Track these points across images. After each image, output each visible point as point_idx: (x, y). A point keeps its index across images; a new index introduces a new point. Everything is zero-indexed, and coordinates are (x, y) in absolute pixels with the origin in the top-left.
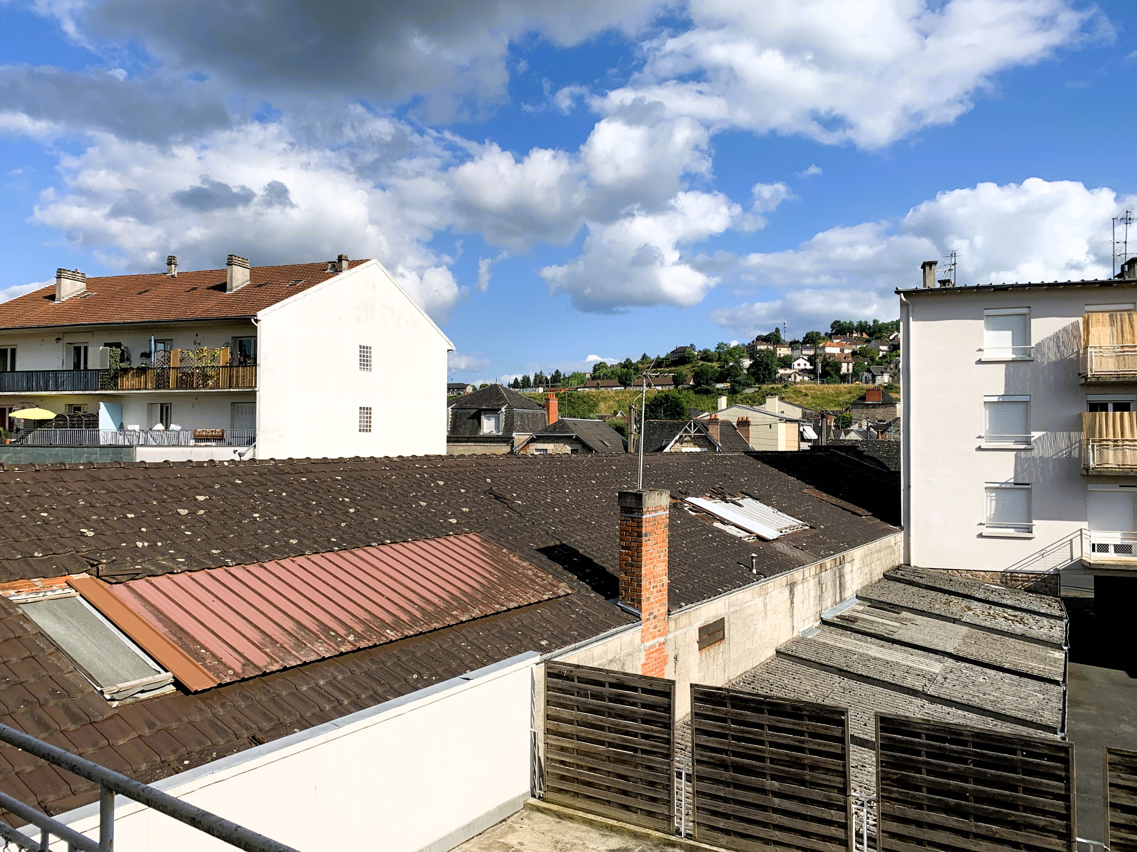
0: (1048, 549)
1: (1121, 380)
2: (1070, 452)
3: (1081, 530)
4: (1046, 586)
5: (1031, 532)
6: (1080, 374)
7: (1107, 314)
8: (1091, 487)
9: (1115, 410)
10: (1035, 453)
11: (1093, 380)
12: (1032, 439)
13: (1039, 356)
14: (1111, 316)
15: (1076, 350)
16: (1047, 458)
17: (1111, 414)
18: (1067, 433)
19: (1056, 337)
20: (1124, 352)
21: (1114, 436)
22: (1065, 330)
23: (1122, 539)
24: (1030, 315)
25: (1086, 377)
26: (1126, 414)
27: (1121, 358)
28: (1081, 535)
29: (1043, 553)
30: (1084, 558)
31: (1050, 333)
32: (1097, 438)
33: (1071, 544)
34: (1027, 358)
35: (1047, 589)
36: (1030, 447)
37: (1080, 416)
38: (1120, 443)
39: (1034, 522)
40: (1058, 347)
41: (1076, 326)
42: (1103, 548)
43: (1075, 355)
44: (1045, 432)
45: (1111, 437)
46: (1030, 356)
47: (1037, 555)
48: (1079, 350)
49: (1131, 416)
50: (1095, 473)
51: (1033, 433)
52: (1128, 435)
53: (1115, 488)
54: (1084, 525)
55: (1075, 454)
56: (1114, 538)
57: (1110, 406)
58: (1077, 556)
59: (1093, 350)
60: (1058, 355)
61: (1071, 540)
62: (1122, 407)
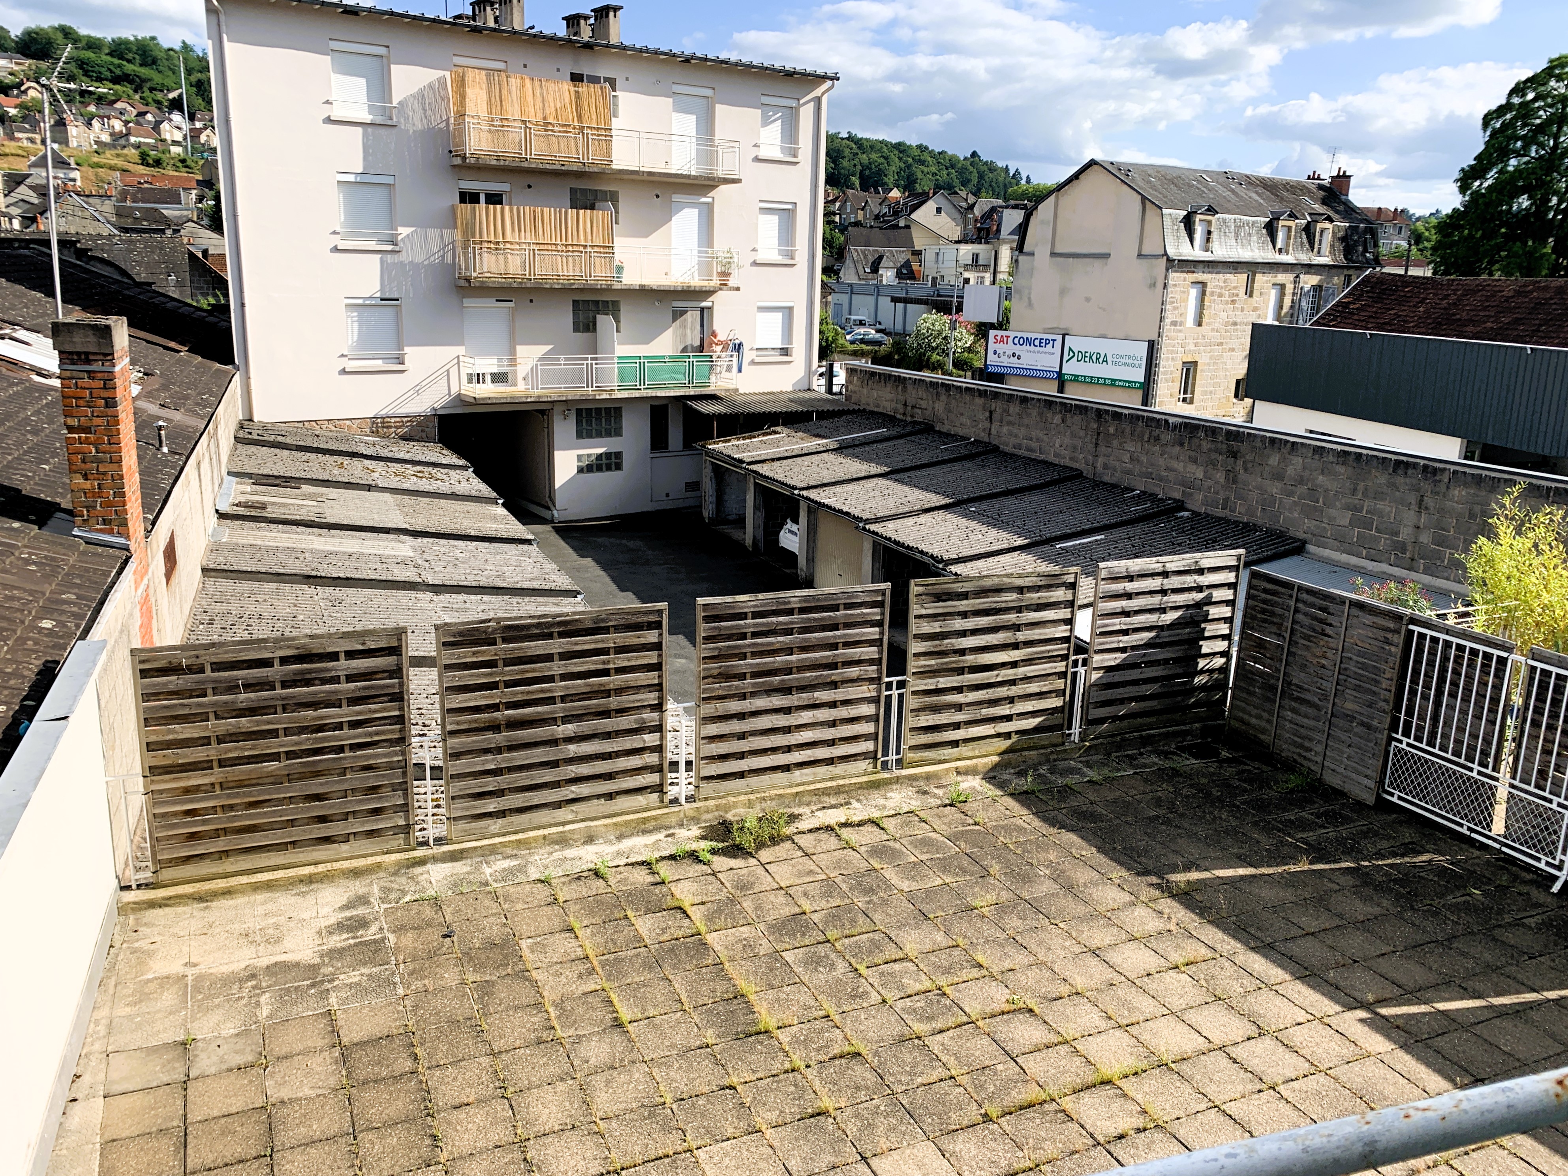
0: (424, 384)
1: (502, 163)
2: (443, 257)
3: (458, 357)
4: (423, 431)
5: (403, 363)
6: (451, 152)
7: (484, 72)
8: (467, 302)
9: (488, 202)
10: (403, 257)
11: (473, 161)
12: (400, 238)
13: (402, 120)
14: (488, 76)
15: (445, 117)
16: (418, 265)
18: (437, 231)
19: (420, 96)
20: (503, 126)
21: (495, 237)
22: (431, 86)
23: (499, 366)
24: (388, 58)
25: (464, 158)
26: (499, 207)
27: (501, 134)
28: (458, 363)
29: (418, 390)
30: (462, 392)
31: (415, 90)
32: (477, 239)
33: (448, 375)
34: (390, 123)
35: (424, 435)
36: (397, 248)
37: (453, 209)
38: (502, 246)
39: (407, 349)
40: (424, 110)
41: (442, 82)
42: (479, 378)
43: (443, 125)
44: (414, 229)
45: (492, 238)
46: (391, 119)
47: (411, 392)
48: (448, 119)
49: (511, 211)
50: (478, 285)
51: (400, 230)
52: (509, 238)
53: (491, 302)
54: (460, 350)
55: (449, 259)
56: (489, 365)
57: (482, 198)
58: (454, 390)
59: (471, 120)
60: (425, 121)
61: (448, 371)
62: (494, 199)
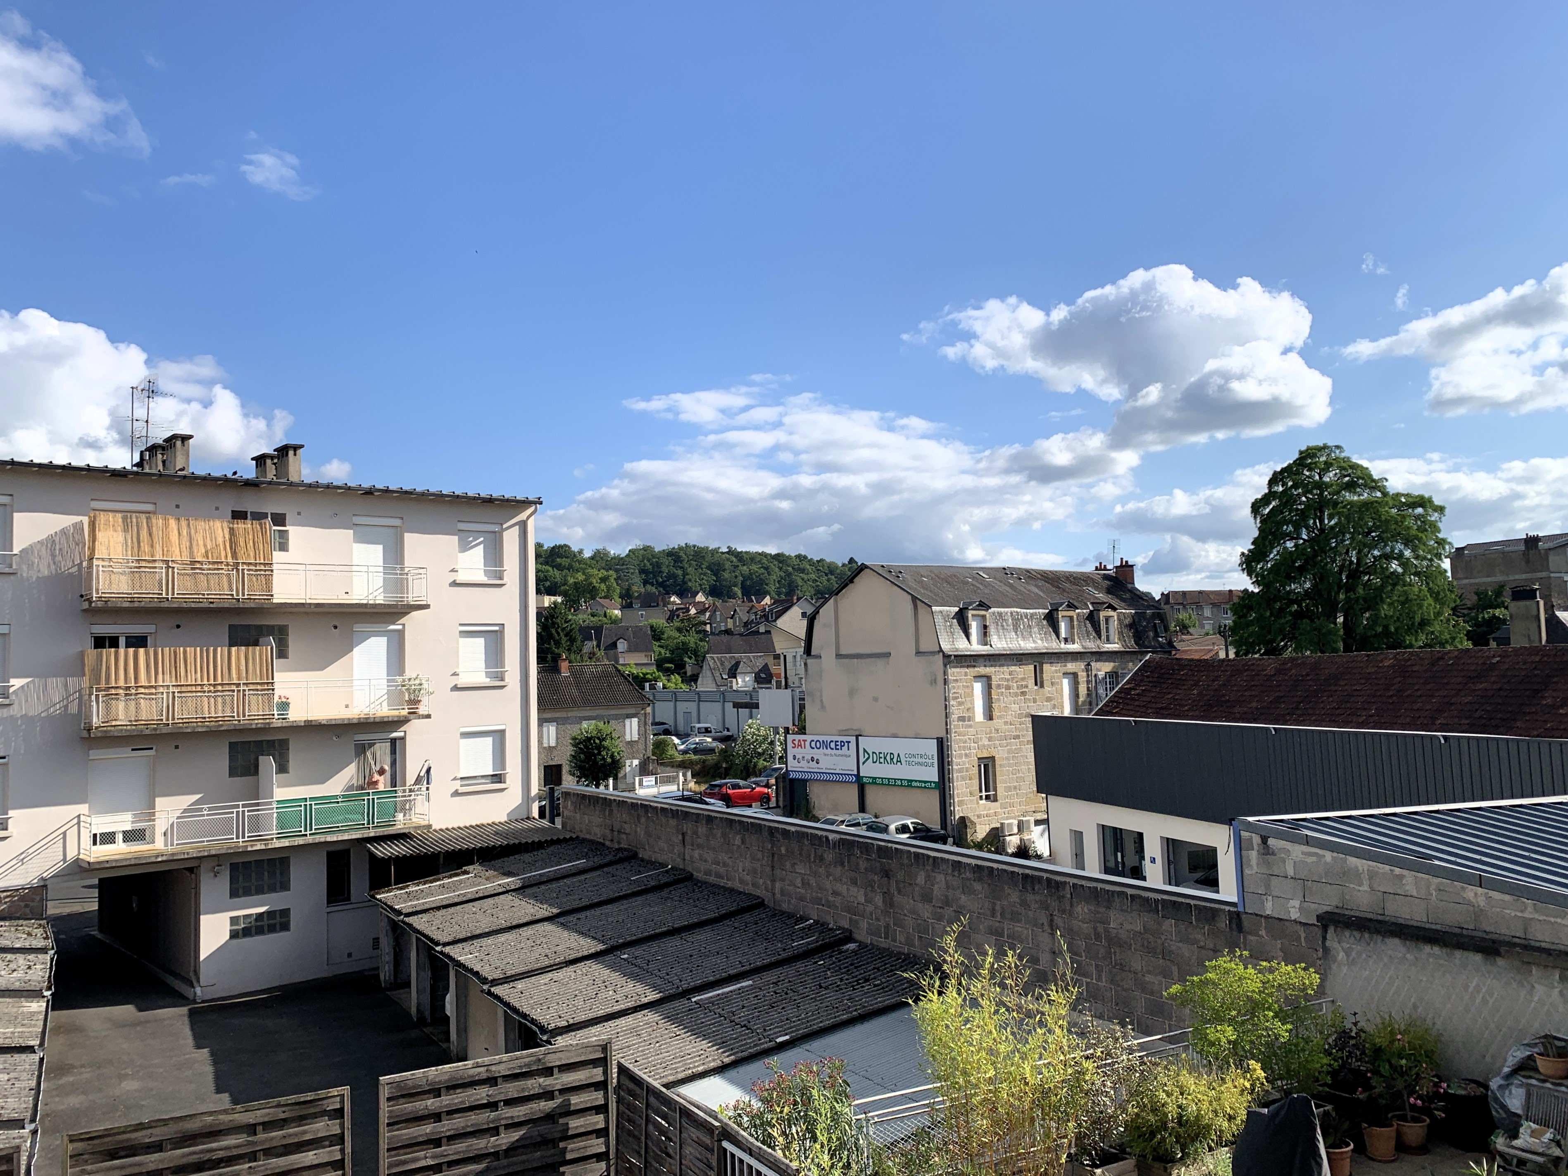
0: (31, 851)
1: (136, 605)
2: (66, 707)
3: (79, 816)
4: (27, 906)
5: (6, 829)
6: (82, 596)
7: (119, 515)
8: (94, 754)
9: (128, 646)
10: (15, 711)
11: (100, 604)
12: (11, 690)
13: (25, 568)
14: (124, 519)
15: (77, 562)
16: (32, 717)
17: (122, 651)
18: (63, 679)
19: (51, 542)
20: (140, 567)
21: (126, 681)
22: (63, 532)
23: (133, 822)
24: (12, 506)
25: (90, 601)
26: (142, 651)
27: (137, 575)
28: (79, 823)
29: (22, 859)
30: (81, 856)
31: (43, 536)
32: (103, 685)
33: (64, 838)
34: (7, 570)
35: (27, 910)
36: (7, 701)
37: (82, 655)
38: (133, 691)
39: (11, 813)
40: (53, 556)
41: (78, 527)
42: (108, 838)
43: (75, 569)
44: (30, 679)
45: (121, 683)
46: (11, 566)
47: (14, 862)
48: (81, 563)
49: (147, 654)
50: (99, 735)
51: (13, 681)
52: (143, 681)
53: (126, 752)
54: (83, 808)
55: (74, 708)
56: (123, 822)
57: (122, 641)
58: (71, 854)
59: (101, 563)
60: (53, 567)
61: (64, 833)
62: (137, 642)
